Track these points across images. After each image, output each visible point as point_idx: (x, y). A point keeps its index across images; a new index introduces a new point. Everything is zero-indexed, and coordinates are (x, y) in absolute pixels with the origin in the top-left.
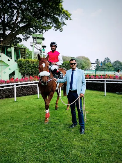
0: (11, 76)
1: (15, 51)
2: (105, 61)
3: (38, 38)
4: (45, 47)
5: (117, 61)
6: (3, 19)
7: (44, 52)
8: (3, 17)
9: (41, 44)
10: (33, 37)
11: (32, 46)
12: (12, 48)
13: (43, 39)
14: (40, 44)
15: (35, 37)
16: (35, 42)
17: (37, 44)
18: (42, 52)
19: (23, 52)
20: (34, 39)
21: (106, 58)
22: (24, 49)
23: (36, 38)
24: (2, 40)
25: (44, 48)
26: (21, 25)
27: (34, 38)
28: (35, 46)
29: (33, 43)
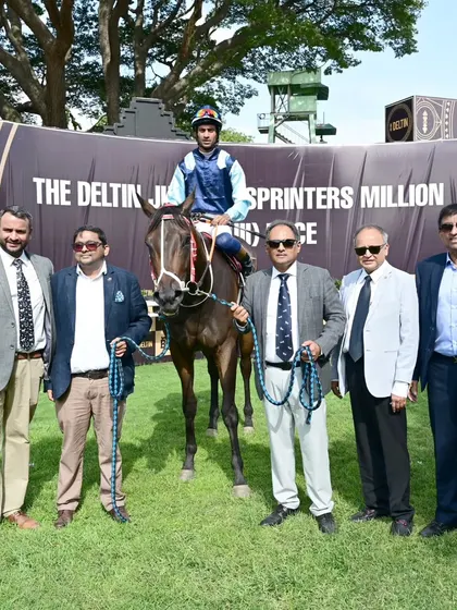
3: (295, 89)
4: (331, 131)
9: (312, 117)
10: (269, 87)
11: (264, 131)
13: (322, 93)
14: (307, 119)
15: (281, 86)
16: (283, 111)
17: (291, 117)
20: (277, 97)
23: (285, 93)
27: (275, 90)
28: (280, 129)
29: (272, 118)
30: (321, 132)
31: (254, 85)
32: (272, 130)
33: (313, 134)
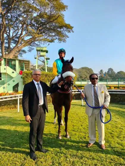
0: (15, 88)
1: (19, 64)
2: (109, 71)
3: (42, 51)
4: (49, 59)
5: (121, 72)
6: (8, 34)
8: (8, 32)
9: (45, 56)
10: (37, 50)
12: (16, 61)
13: (47, 52)
16: (39, 54)
17: (41, 56)
18: (46, 64)
19: (27, 65)
20: (38, 52)
21: (109, 69)
22: (28, 61)
23: (40, 51)
24: (7, 54)
27: (38, 50)
28: (39, 58)
29: (37, 56)
30: (47, 59)
32: (37, 58)
33: (45, 59)
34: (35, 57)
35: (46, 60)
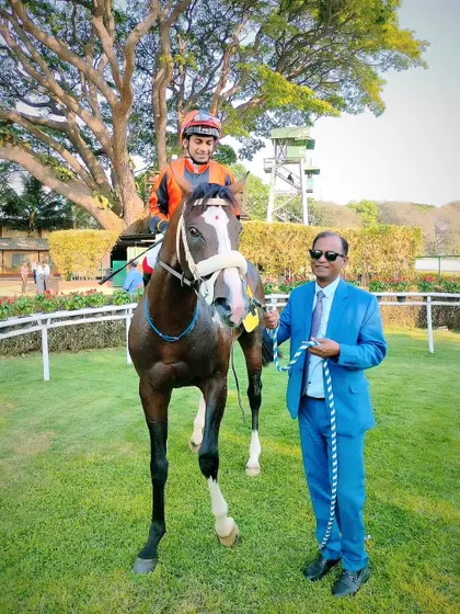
3: (293, 142)
4: (316, 172)
6: (178, 88)
7: (309, 191)
8: (179, 80)
9: (302, 161)
10: (273, 140)
11: (268, 171)
13: (310, 144)
14: (299, 163)
15: (281, 139)
16: (282, 156)
17: (287, 162)
18: (304, 190)
20: (278, 147)
23: (284, 144)
25: (314, 176)
26: (236, 104)
27: (277, 141)
28: (281, 170)
29: (274, 161)
30: (309, 172)
31: (263, 139)
32: (273, 170)
33: (303, 172)
34: (268, 166)
35: (305, 177)
